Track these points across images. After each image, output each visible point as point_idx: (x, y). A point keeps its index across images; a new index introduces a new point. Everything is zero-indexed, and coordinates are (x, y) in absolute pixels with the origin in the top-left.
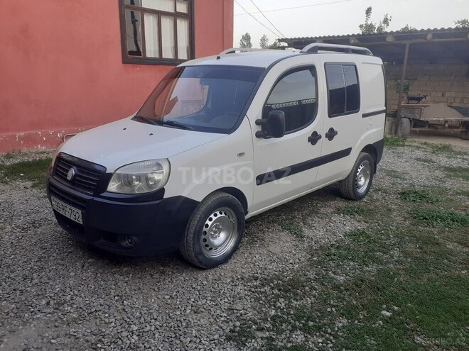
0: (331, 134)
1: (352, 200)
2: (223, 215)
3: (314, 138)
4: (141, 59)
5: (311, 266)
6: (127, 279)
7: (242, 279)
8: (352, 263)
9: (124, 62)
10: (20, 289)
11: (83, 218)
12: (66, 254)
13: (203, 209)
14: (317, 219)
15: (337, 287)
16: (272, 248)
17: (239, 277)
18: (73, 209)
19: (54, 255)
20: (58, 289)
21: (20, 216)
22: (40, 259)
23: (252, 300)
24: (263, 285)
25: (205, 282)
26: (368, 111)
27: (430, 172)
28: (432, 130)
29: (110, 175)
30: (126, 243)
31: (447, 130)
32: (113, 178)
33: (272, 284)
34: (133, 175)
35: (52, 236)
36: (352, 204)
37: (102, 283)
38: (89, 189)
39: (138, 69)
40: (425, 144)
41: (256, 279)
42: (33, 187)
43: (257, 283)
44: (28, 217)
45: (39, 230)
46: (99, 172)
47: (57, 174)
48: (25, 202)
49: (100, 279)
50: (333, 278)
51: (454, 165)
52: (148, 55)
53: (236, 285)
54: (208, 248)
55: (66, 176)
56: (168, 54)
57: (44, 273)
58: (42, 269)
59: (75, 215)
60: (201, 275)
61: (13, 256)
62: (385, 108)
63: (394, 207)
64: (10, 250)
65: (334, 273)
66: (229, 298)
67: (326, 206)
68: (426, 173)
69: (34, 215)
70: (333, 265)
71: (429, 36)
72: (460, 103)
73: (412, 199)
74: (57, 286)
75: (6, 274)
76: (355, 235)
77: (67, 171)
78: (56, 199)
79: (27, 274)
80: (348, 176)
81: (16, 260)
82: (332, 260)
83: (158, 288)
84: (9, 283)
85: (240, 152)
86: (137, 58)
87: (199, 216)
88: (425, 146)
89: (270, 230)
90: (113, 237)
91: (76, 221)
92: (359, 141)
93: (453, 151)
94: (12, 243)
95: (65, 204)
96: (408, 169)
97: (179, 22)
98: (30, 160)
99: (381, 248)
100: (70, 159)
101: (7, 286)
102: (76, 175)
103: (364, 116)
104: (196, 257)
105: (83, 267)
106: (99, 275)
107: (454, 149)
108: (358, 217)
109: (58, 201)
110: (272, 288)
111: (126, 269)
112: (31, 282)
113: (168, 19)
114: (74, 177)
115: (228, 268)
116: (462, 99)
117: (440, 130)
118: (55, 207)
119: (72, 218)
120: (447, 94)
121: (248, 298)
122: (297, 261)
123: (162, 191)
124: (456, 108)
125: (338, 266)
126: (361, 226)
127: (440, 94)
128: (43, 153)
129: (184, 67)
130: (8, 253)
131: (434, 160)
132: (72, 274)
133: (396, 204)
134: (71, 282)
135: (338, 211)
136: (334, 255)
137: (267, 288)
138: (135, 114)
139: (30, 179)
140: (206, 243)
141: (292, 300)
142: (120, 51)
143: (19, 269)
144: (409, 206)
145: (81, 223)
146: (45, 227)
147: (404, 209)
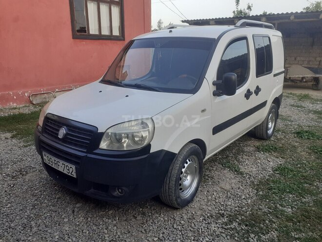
0: (258, 90)
1: (264, 139)
2: (191, 162)
3: (248, 95)
4: (86, 35)
5: (261, 199)
6: (115, 222)
7: (212, 216)
8: (291, 196)
9: (74, 38)
10: (22, 239)
11: (77, 172)
12: (56, 200)
13: (181, 159)
14: (245, 157)
15: (289, 219)
16: (222, 185)
17: (209, 215)
18: (66, 164)
19: (46, 201)
20: (57, 237)
21: (8, 164)
22: (34, 206)
23: (229, 237)
24: (231, 222)
25: (182, 222)
26: (277, 72)
27: (306, 115)
28: (293, 83)
29: (102, 134)
30: (116, 193)
31: (303, 84)
32: (104, 137)
33: (238, 220)
34: (123, 133)
35: (40, 182)
36: (265, 143)
37: (95, 228)
38: (81, 146)
39: (84, 43)
40: (291, 94)
41: (223, 215)
42: (12, 137)
43: (226, 220)
44: (14, 166)
45: (27, 177)
46: (91, 131)
47: (46, 133)
48: (9, 152)
49: (92, 224)
50: (282, 211)
51: (319, 109)
52: (91, 32)
53: (209, 223)
54: (181, 191)
55: (58, 134)
56: (105, 32)
57: (40, 221)
58: (38, 216)
59: (68, 169)
60: (177, 214)
61: (9, 205)
62: (284, 70)
63: (297, 144)
64: (6, 198)
65: (281, 205)
66: (209, 237)
67: (247, 146)
68: (303, 116)
69: (19, 163)
70: (277, 198)
71: (292, 18)
72: (307, 64)
73: (306, 137)
74: (56, 234)
75: (7, 224)
76: (281, 170)
77: (58, 131)
78: (47, 155)
79: (26, 223)
80: (263, 122)
81: (12, 208)
82: (274, 193)
83: (145, 230)
84: (11, 234)
85: (203, 109)
86: (84, 35)
87: (178, 165)
88: (291, 96)
89: (214, 169)
90: (105, 188)
91: (70, 174)
92: (271, 95)
93: (312, 99)
94: (6, 191)
95: (57, 160)
96: (289, 113)
97: (112, 7)
98: (6, 115)
99: (306, 181)
100: (55, 118)
101: (9, 237)
102: (67, 134)
103: (275, 75)
104: (176, 200)
105: (73, 212)
106: (89, 219)
107: (312, 97)
108: (275, 154)
109: (50, 156)
110: (240, 224)
111: (111, 212)
112: (31, 231)
113: (105, 6)
114: (66, 135)
115: (196, 206)
116: (309, 62)
117: (299, 84)
118: (47, 162)
119: (65, 172)
120: (298, 58)
121: (224, 235)
122: (248, 196)
123: (149, 146)
124: (309, 68)
125: (281, 198)
126: (280, 161)
127: (293, 58)
128: (15, 108)
129: (134, 40)
130: (4, 201)
131: (303, 105)
132: (66, 220)
133: (297, 142)
134: (67, 229)
135: (258, 149)
136: (275, 189)
137: (235, 224)
138: (101, 78)
139: (9, 131)
140: (181, 187)
141: (260, 234)
142: (71, 29)
143: (18, 218)
144: (307, 143)
145: (75, 176)
146: (31, 174)
147: (304, 146)
